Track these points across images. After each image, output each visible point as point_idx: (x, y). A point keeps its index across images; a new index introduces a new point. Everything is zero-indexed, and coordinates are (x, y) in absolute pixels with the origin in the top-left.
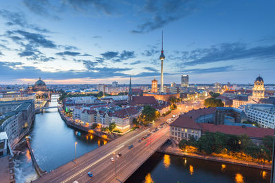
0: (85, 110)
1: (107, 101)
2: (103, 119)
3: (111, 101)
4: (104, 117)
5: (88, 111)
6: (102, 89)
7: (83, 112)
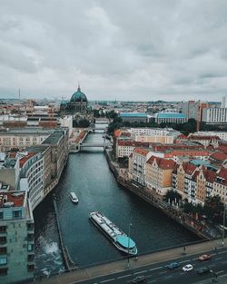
0: (153, 158)
1: (205, 143)
2: (190, 183)
3: (216, 144)
4: (194, 179)
5: (160, 161)
6: (195, 115)
7: (150, 162)
